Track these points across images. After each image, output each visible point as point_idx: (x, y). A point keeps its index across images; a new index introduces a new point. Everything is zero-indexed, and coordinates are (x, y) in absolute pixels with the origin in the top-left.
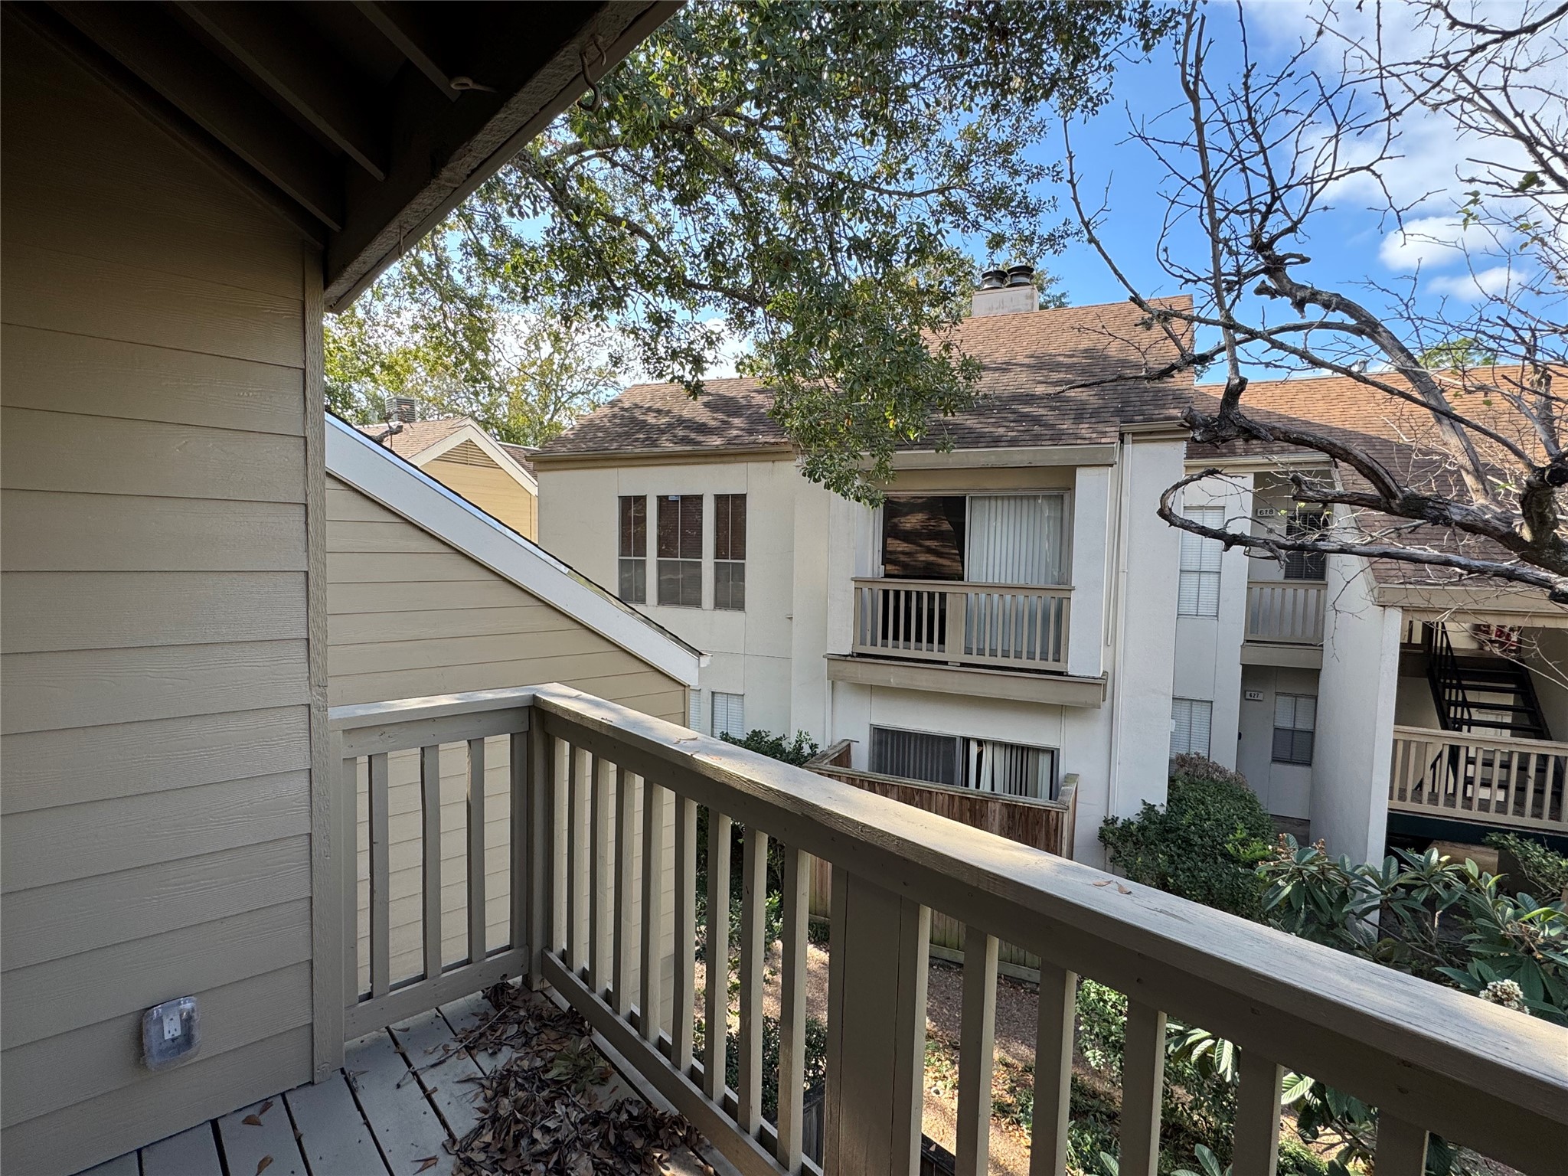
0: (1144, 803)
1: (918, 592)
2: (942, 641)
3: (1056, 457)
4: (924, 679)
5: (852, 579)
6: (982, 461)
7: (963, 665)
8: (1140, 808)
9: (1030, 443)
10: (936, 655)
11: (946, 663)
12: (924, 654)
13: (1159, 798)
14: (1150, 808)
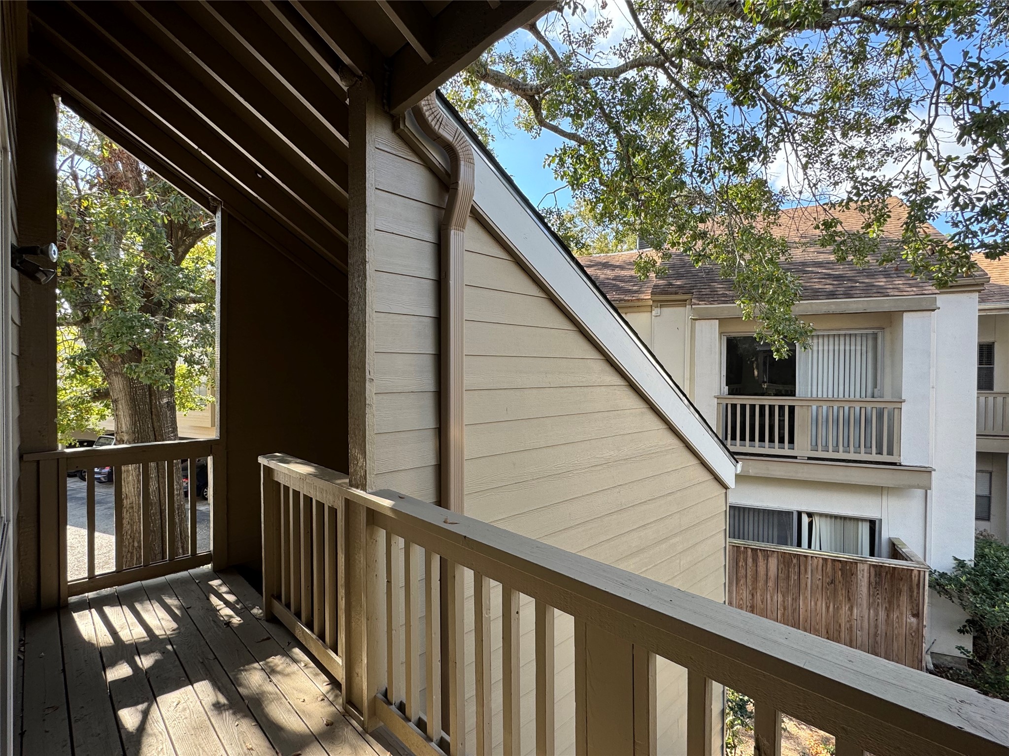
0: (956, 559)
1: (770, 406)
2: (791, 441)
3: (886, 305)
4: (778, 469)
5: (715, 397)
6: (824, 309)
7: (809, 458)
8: (953, 564)
9: (863, 295)
10: (786, 452)
11: (795, 457)
12: (777, 451)
13: (968, 555)
14: (961, 564)
